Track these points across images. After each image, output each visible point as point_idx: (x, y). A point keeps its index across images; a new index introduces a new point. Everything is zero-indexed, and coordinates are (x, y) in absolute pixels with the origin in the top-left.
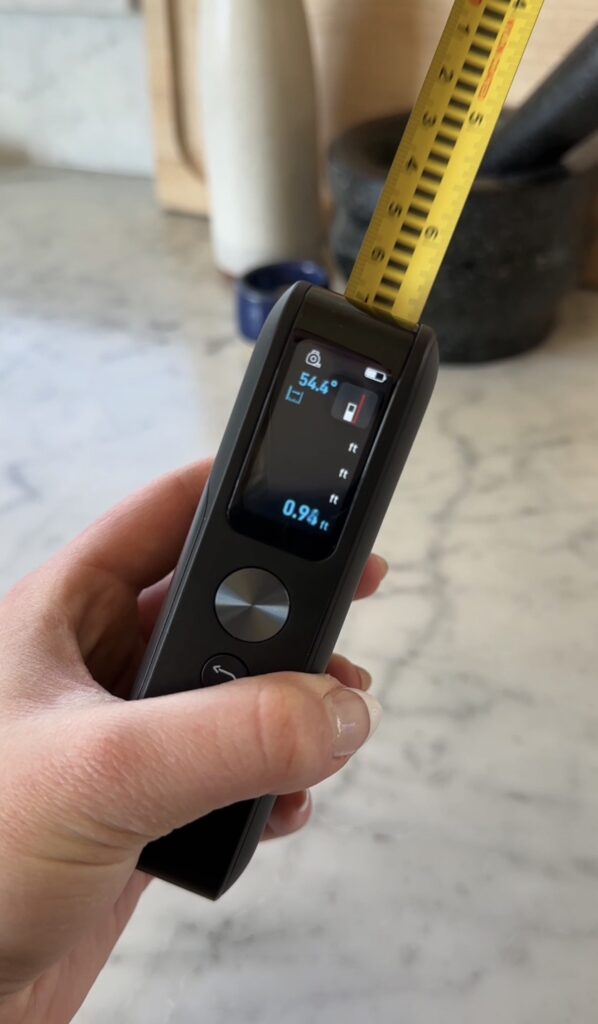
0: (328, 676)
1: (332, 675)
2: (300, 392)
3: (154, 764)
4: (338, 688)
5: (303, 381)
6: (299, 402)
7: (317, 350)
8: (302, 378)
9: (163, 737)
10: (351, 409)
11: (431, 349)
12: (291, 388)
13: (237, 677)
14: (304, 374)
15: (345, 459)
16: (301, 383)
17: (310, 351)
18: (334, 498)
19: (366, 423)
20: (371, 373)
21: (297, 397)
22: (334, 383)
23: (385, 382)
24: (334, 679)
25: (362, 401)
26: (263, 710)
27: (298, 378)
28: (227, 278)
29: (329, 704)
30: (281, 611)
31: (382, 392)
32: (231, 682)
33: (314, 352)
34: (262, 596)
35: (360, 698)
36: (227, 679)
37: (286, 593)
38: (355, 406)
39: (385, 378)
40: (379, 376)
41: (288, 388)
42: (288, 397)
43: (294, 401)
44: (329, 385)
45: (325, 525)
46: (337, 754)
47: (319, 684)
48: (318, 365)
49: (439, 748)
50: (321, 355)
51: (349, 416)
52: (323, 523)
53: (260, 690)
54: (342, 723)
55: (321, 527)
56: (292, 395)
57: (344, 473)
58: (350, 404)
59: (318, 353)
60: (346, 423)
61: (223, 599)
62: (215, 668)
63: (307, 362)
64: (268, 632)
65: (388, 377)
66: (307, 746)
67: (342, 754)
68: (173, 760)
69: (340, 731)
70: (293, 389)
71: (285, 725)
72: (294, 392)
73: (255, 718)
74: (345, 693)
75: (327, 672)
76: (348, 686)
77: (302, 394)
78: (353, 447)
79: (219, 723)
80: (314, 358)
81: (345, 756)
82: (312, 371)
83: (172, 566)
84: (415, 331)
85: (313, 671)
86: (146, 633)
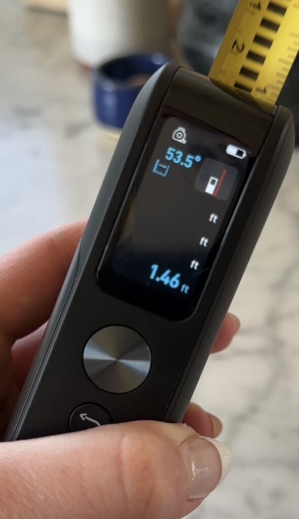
0: (185, 425)
1: (188, 424)
2: (167, 166)
3: (24, 500)
4: (194, 437)
5: (169, 156)
6: (165, 175)
7: (183, 126)
8: (169, 152)
9: (34, 476)
10: (213, 182)
11: (288, 130)
12: (158, 161)
13: (102, 424)
14: (170, 149)
15: (206, 228)
16: (167, 157)
17: (176, 128)
18: (195, 264)
19: (226, 196)
20: (232, 150)
21: (163, 170)
22: (198, 159)
23: (245, 158)
24: (191, 428)
25: (223, 176)
26: (125, 455)
27: (165, 153)
28: (85, 69)
29: (185, 451)
30: (143, 366)
31: (242, 168)
32: (96, 428)
33: (180, 129)
34: (126, 351)
35: (212, 445)
36: (91, 426)
37: (148, 348)
38: (217, 180)
39: (244, 155)
40: (240, 153)
41: (155, 161)
42: (155, 170)
43: (160, 173)
44: (194, 161)
45: (185, 288)
46: (191, 497)
47: (176, 432)
48: (183, 141)
49: (277, 495)
50: (187, 132)
51: (210, 189)
52: (184, 286)
53: (123, 436)
54: (197, 467)
55: (182, 290)
56: (159, 168)
57: (204, 241)
58: (212, 178)
59: (183, 130)
60: (208, 195)
61: (91, 353)
62: (81, 415)
63: (173, 138)
64: (131, 385)
65: (247, 154)
66: (164, 488)
67: (196, 497)
68: (42, 498)
69: (194, 474)
70: (160, 163)
71: (145, 468)
72: (161, 165)
73: (118, 461)
74: (200, 440)
75: (183, 422)
76: (203, 435)
77: (169, 167)
78: (214, 218)
79: (84, 465)
80: (181, 134)
81: (198, 499)
82: (178, 146)
83: (46, 317)
84: (274, 113)
85: (171, 420)
86: (20, 380)
